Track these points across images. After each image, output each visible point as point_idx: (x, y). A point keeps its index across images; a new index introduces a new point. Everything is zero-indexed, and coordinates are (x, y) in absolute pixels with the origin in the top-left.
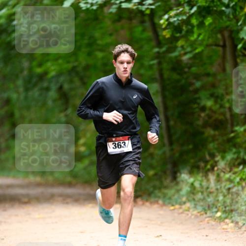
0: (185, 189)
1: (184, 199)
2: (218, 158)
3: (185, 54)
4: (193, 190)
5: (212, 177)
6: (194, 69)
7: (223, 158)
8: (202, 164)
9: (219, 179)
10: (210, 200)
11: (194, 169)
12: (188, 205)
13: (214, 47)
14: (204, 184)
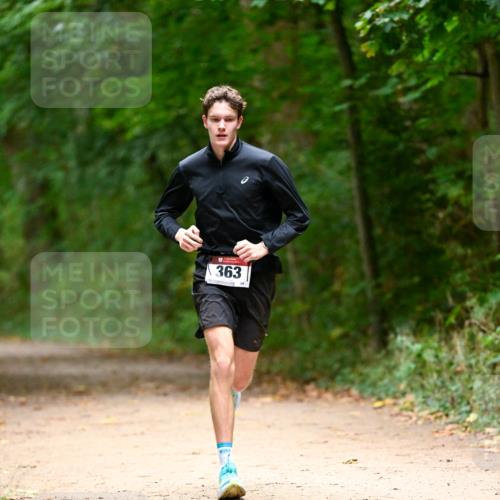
0: (406, 365)
1: (403, 386)
2: (472, 302)
3: (407, 90)
4: (421, 368)
5: (459, 342)
6: (423, 123)
7: (482, 302)
8: (439, 316)
9: (472, 346)
10: (456, 387)
11: (424, 325)
12: (410, 397)
13: (464, 77)
14: (444, 354)
